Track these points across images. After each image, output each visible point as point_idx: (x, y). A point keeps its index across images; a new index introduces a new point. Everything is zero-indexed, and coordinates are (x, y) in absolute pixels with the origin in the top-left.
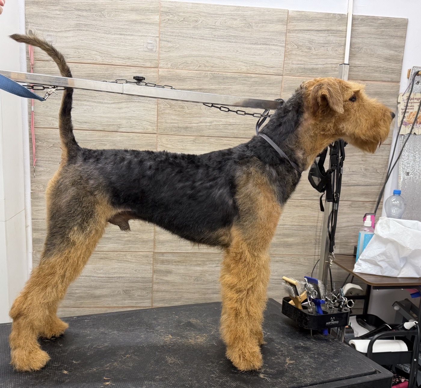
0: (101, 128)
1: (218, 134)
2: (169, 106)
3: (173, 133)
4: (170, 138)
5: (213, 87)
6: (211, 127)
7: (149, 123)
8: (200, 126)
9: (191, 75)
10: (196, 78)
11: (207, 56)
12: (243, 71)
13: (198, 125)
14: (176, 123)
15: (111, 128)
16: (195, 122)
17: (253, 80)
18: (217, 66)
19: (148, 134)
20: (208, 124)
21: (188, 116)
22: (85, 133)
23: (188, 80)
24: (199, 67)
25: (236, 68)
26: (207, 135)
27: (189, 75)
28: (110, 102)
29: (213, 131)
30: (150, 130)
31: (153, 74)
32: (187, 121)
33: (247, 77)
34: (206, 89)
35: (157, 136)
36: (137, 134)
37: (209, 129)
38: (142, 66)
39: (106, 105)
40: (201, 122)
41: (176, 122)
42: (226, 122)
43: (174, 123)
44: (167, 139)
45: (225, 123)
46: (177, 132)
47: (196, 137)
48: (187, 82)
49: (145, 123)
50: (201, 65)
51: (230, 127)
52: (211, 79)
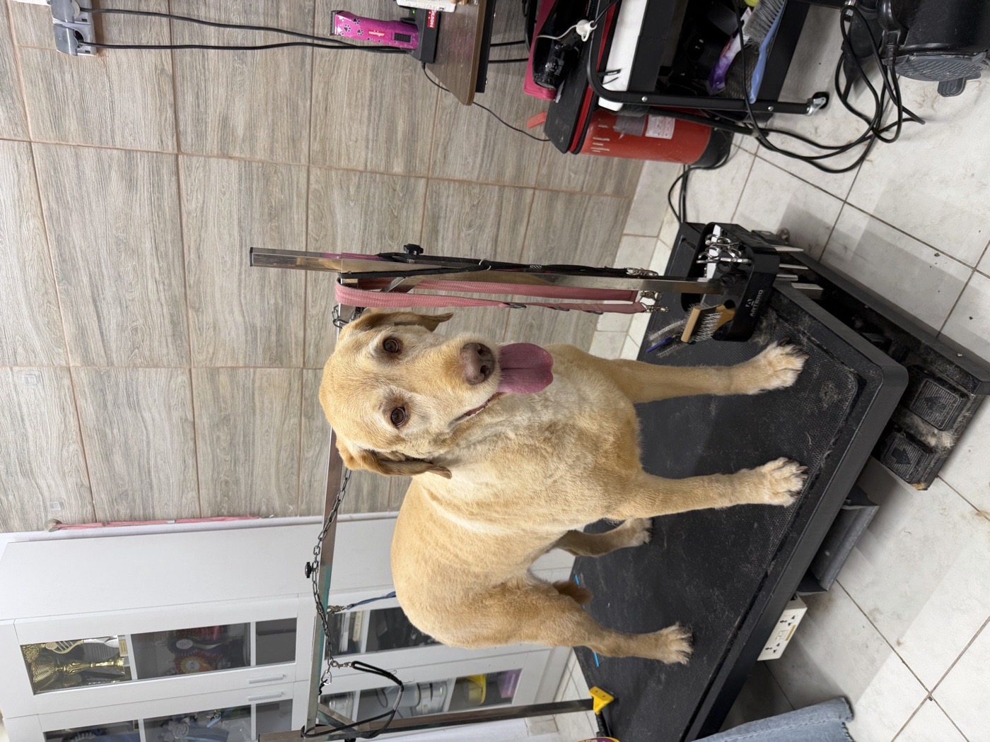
0: (191, 444)
1: (179, 270)
2: (137, 350)
3: (185, 344)
4: (196, 348)
5: (85, 280)
6: (166, 282)
7: (173, 380)
8: (167, 301)
9: (70, 317)
10: (75, 309)
11: (26, 290)
12: (39, 225)
13: (164, 304)
14: (167, 340)
15: (189, 430)
16: (160, 309)
17: (54, 205)
18: (40, 272)
19: (193, 380)
20: (161, 287)
21: (149, 319)
22: (202, 462)
23: (80, 322)
24: (50, 303)
25: (37, 237)
26: (183, 288)
27: (71, 320)
28: (145, 432)
29: (173, 279)
30: (185, 378)
31: (83, 374)
32: (159, 321)
33: (51, 217)
34: (92, 293)
35: (195, 367)
36: (194, 397)
37: (170, 285)
38: (71, 390)
39: (151, 437)
40: (159, 299)
41: (163, 339)
42: (152, 255)
43: (167, 342)
44: (199, 353)
45: (155, 257)
46: (183, 338)
47: (189, 308)
48: (85, 323)
49: (174, 386)
50: (45, 301)
51: (162, 248)
52: (70, 284)
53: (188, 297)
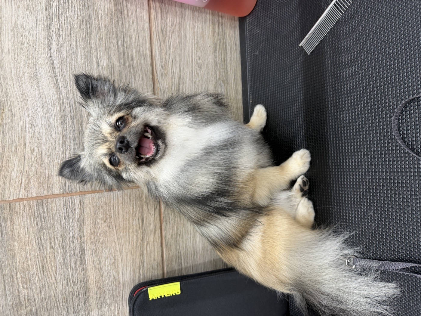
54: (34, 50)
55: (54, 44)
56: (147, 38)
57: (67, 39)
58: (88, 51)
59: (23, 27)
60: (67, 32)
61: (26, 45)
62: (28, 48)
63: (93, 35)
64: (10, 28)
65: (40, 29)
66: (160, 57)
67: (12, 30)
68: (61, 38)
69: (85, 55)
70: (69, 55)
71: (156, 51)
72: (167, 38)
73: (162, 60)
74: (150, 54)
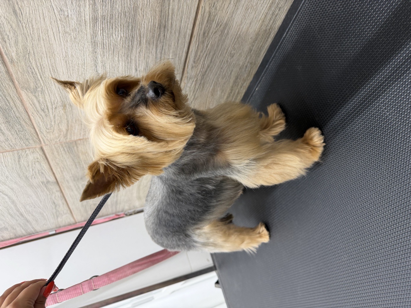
0: (58, 193)
3: (28, 128)
4: (43, 128)
7: (22, 159)
15: (53, 187)
19: (48, 155)
30: (38, 155)
35: (46, 145)
44: (48, 132)
53: (14, 76)
54: (83, 69)
55: (100, 62)
56: (186, 43)
57: (110, 57)
58: (128, 63)
59: (72, 56)
60: (110, 52)
61: (76, 67)
62: (78, 69)
63: (134, 49)
64: (62, 58)
65: (87, 54)
66: (195, 55)
67: (64, 60)
68: (105, 57)
69: (125, 65)
70: (112, 68)
71: (192, 52)
72: (207, 39)
73: (196, 56)
74: (186, 55)
